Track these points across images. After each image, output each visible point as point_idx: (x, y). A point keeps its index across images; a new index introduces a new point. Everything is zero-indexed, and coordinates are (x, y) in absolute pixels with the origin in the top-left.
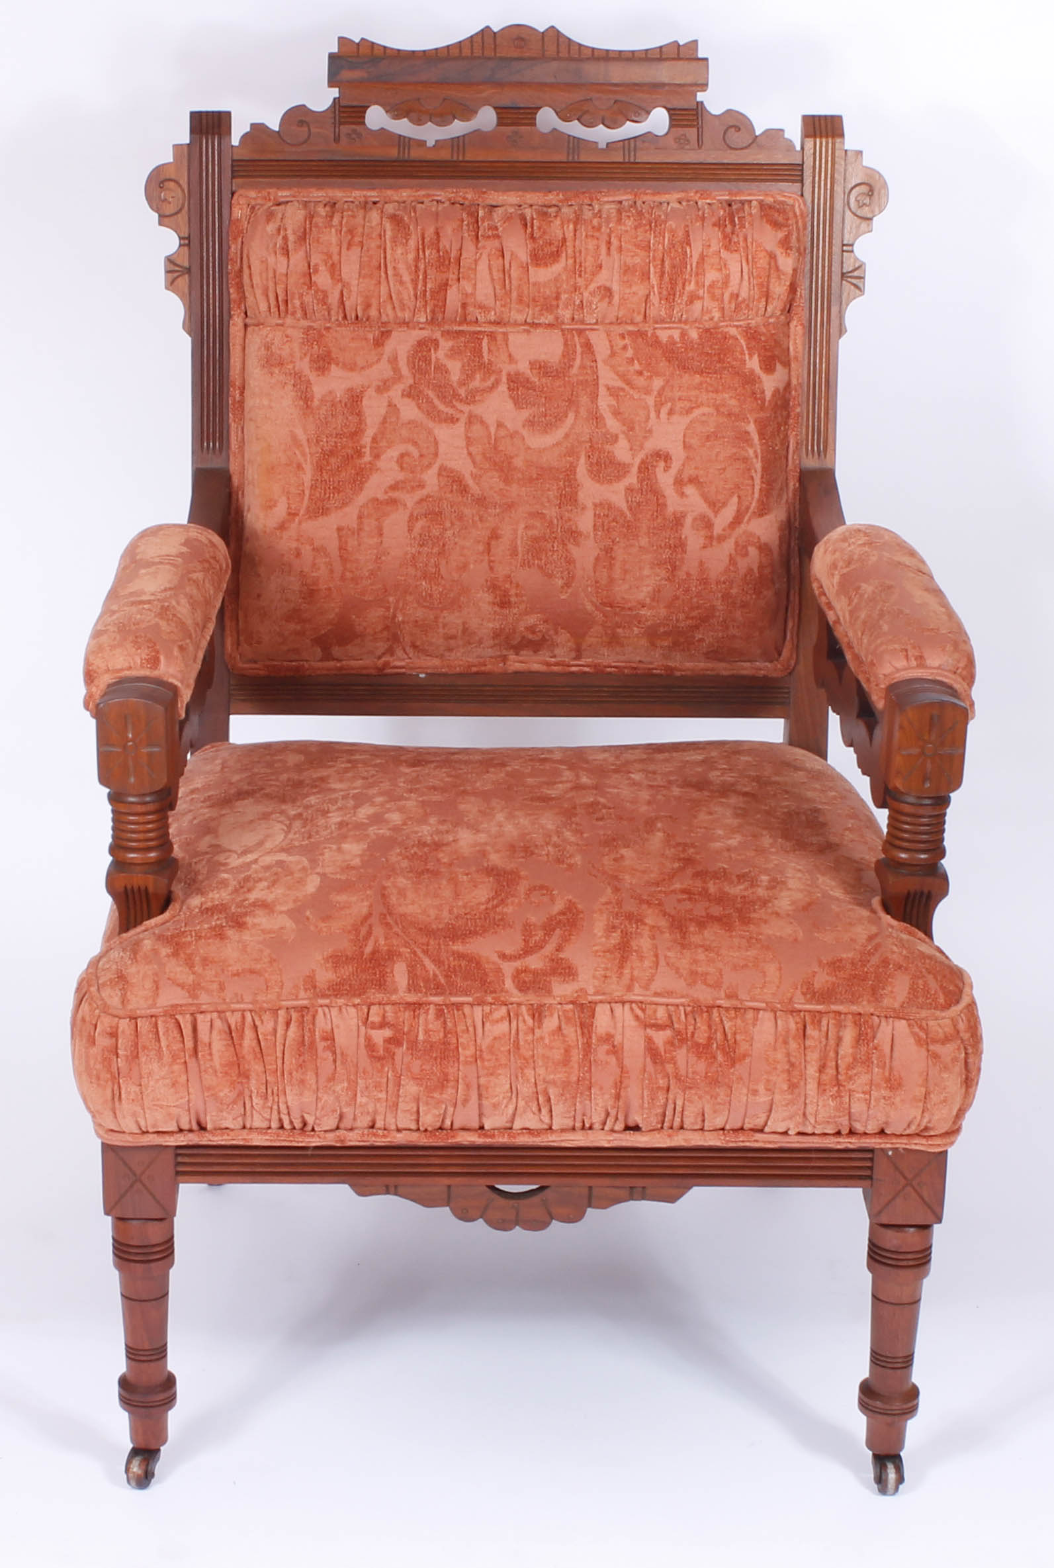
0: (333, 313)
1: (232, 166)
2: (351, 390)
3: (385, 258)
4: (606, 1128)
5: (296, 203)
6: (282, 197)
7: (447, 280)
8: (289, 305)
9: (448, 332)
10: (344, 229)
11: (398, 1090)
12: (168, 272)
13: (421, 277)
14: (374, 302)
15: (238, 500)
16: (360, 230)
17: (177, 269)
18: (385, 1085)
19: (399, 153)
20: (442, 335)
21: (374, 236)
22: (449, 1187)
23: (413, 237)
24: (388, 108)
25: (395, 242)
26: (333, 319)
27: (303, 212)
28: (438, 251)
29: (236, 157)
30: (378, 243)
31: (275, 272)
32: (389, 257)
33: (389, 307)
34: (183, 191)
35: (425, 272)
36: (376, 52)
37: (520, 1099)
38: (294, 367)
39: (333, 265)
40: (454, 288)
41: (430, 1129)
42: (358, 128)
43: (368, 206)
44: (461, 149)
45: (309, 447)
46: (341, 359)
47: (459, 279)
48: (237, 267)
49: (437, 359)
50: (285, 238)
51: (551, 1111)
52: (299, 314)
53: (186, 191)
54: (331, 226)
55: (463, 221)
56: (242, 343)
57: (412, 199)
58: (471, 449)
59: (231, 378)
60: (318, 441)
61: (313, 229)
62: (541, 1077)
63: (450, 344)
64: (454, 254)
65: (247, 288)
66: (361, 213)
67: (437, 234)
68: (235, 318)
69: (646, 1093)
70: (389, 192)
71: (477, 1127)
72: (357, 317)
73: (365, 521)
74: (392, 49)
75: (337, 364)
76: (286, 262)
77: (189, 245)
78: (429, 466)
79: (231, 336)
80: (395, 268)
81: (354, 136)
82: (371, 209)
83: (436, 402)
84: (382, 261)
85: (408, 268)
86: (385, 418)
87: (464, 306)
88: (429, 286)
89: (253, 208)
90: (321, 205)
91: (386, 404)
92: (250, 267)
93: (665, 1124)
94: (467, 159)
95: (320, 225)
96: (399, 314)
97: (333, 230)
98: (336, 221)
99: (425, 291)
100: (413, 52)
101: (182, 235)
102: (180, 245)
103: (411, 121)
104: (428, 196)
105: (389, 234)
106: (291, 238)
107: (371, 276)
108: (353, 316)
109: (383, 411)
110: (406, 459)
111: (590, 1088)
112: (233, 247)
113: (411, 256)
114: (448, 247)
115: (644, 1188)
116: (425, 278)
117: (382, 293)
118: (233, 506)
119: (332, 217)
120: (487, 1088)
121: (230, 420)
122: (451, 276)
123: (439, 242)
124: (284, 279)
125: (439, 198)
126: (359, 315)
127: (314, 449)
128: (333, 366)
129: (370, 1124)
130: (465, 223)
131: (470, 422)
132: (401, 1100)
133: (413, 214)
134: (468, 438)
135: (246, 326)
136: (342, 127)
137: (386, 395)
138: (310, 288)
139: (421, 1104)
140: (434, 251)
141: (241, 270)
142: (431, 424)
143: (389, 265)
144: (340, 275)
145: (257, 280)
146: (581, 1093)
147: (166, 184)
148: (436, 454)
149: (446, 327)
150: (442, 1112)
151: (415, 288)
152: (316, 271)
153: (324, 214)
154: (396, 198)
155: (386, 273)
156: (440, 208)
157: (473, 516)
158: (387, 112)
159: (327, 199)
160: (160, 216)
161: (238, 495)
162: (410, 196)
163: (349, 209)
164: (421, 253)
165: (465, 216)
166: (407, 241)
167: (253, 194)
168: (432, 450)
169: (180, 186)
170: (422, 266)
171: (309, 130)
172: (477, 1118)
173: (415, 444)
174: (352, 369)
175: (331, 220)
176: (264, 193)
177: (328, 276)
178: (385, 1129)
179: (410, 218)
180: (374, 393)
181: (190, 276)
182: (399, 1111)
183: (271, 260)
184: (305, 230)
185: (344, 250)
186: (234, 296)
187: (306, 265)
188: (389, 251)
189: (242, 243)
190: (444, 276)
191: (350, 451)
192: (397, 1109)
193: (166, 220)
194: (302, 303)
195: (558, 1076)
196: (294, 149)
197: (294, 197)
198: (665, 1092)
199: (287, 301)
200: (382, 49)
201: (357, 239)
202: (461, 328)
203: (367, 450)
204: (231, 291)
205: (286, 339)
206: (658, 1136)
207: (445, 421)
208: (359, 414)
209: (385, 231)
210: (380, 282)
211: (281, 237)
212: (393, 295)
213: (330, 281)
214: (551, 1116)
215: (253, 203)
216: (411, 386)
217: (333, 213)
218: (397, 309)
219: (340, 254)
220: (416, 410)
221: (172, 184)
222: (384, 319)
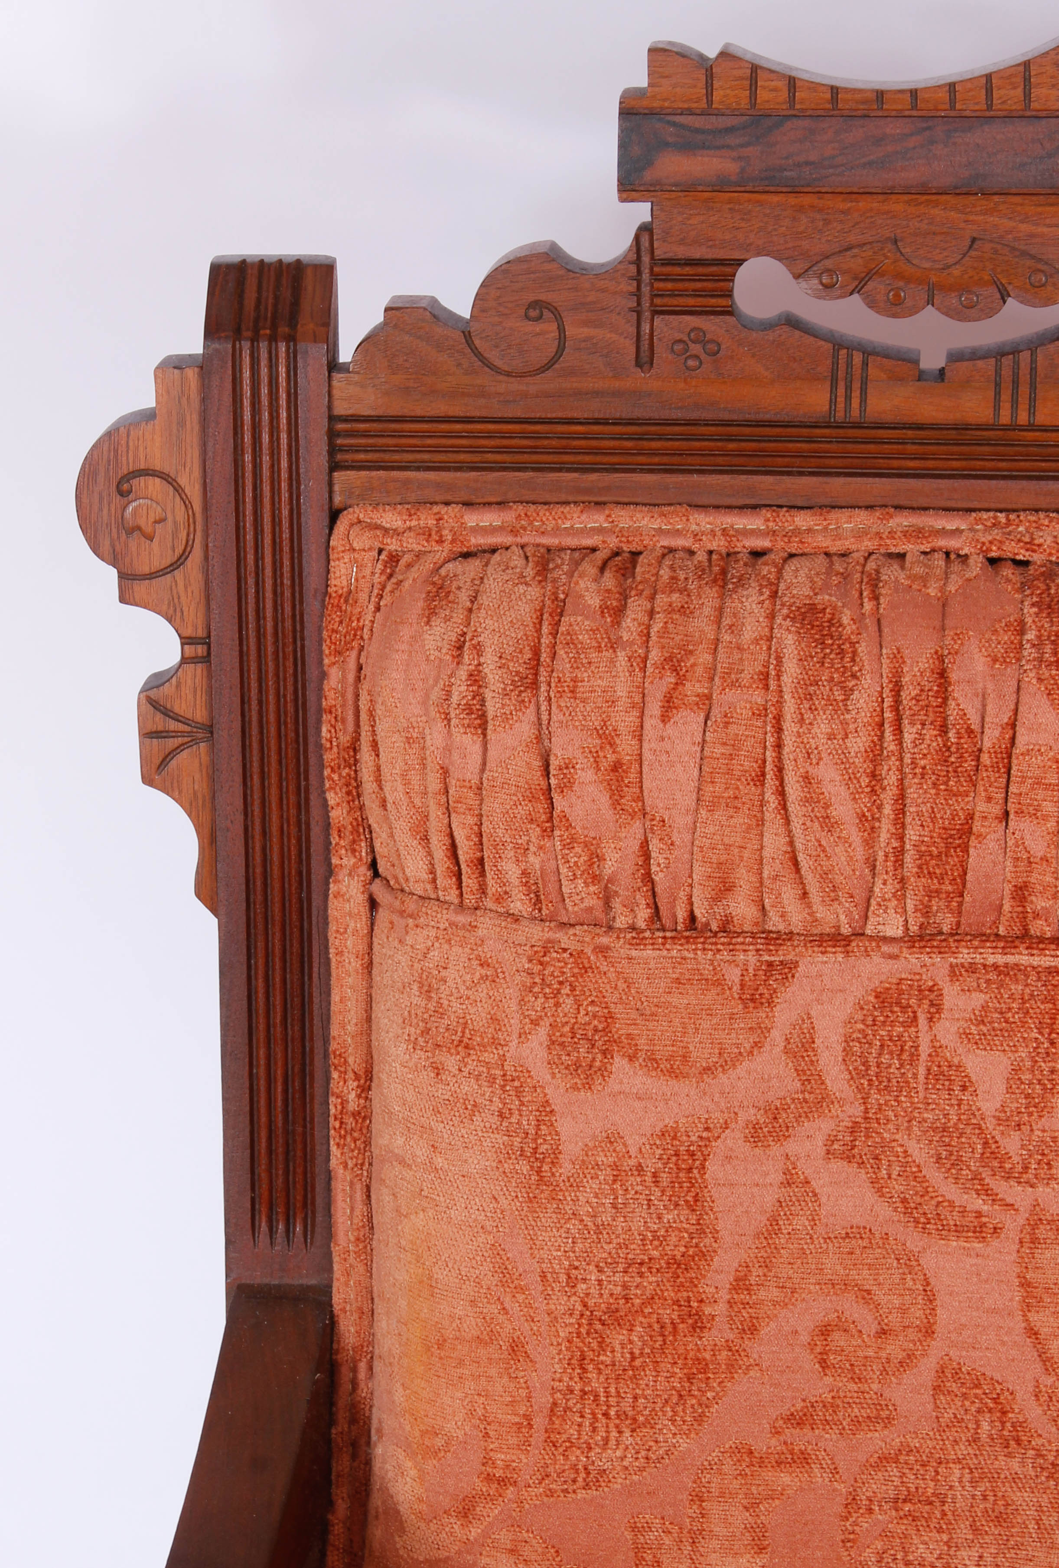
0: (617, 903)
1: (332, 434)
2: (670, 1134)
3: (779, 746)
5: (517, 560)
6: (476, 530)
7: (971, 816)
8: (489, 875)
9: (972, 968)
10: (655, 655)
12: (148, 735)
13: (887, 810)
14: (744, 879)
15: (355, 1383)
16: (704, 658)
17: (173, 725)
19: (833, 401)
20: (954, 973)
21: (745, 678)
23: (867, 681)
24: (801, 266)
25: (809, 697)
26: (621, 922)
27: (534, 592)
28: (943, 730)
29: (340, 409)
30: (760, 701)
31: (445, 772)
32: (789, 740)
33: (789, 894)
34: (187, 504)
35: (901, 796)
36: (763, 95)
38: (503, 1058)
39: (616, 767)
40: (992, 843)
42: (711, 325)
43: (734, 572)
44: (1024, 389)
45: (547, 1297)
46: (642, 1042)
47: (1007, 814)
48: (345, 739)
49: (936, 1049)
50: (476, 679)
52: (519, 904)
53: (197, 506)
54: (614, 645)
55: (1021, 630)
56: (362, 947)
57: (868, 544)
58: (1033, 1316)
59: (333, 1046)
60: (572, 1282)
61: (561, 652)
63: (978, 999)
64: (991, 738)
65: (369, 800)
66: (709, 598)
67: (942, 674)
68: (342, 875)
70: (803, 520)
72: (692, 918)
73: (713, 1508)
74: (814, 86)
75: (631, 1058)
76: (476, 748)
77: (206, 659)
78: (907, 1362)
79: (332, 927)
80: (807, 779)
81: (696, 349)
82: (741, 582)
83: (934, 1176)
84: (770, 755)
85: (850, 778)
86: (774, 1220)
87: (1021, 893)
88: (912, 834)
89: (394, 559)
90: (589, 568)
91: (776, 1177)
92: (375, 745)
94: (1041, 418)
95: (584, 638)
96: (821, 912)
97: (622, 655)
98: (630, 628)
99: (900, 852)
100: (880, 95)
101: (189, 632)
102: (184, 660)
103: (872, 304)
104: (918, 534)
105: (791, 670)
106: (493, 677)
107: (734, 803)
108: (681, 915)
109: (769, 1198)
110: (838, 1339)
112: (334, 675)
113: (858, 744)
114: (974, 721)
116: (900, 812)
117: (766, 853)
118: (342, 1401)
119: (619, 612)
121: (333, 1162)
122: (982, 807)
123: (945, 700)
124: (471, 798)
125: (952, 543)
126: (697, 913)
127: (560, 1303)
128: (619, 1063)
130: (1031, 635)
131: (1034, 1241)
133: (868, 606)
134: (1025, 1284)
135: (373, 904)
136: (658, 320)
137: (776, 1150)
138: (548, 832)
140: (930, 732)
141: (354, 747)
142: (914, 1241)
143: (789, 765)
144: (640, 798)
145: (394, 791)
147: (138, 483)
148: (929, 1331)
149: (965, 956)
151: (869, 842)
152: (567, 786)
153: (594, 601)
154: (825, 542)
155: (781, 792)
156: (952, 588)
157: (1040, 1509)
158: (797, 277)
159: (613, 542)
160: (122, 576)
161: (355, 1370)
162: (860, 535)
163: (673, 585)
164: (888, 735)
165: (1029, 611)
166: (848, 693)
167: (391, 519)
168: (917, 1314)
169: (178, 489)
170: (892, 779)
171: (561, 330)
173: (866, 1296)
174: (673, 1073)
175: (617, 623)
176: (426, 519)
177: (604, 800)
179: (858, 620)
180: (742, 1148)
181: (212, 749)
183: (436, 737)
184: (536, 653)
185: (651, 723)
186: (339, 814)
187: (537, 763)
188: (790, 727)
189: (360, 668)
190: (960, 806)
191: (668, 1314)
193: (140, 588)
194: (524, 873)
196: (515, 385)
197: (514, 532)
199: (481, 861)
200: (782, 84)
201: (693, 688)
202: (1010, 959)
203: (720, 1309)
204: (332, 798)
205: (480, 971)
207: (959, 1230)
208: (696, 1203)
209: (779, 659)
210: (761, 822)
211: (462, 673)
212: (801, 857)
213: (608, 813)
215: (393, 545)
216: (854, 1129)
217: (624, 597)
218: (815, 896)
219: (639, 735)
220: (870, 1196)
221: (155, 485)
222: (775, 923)
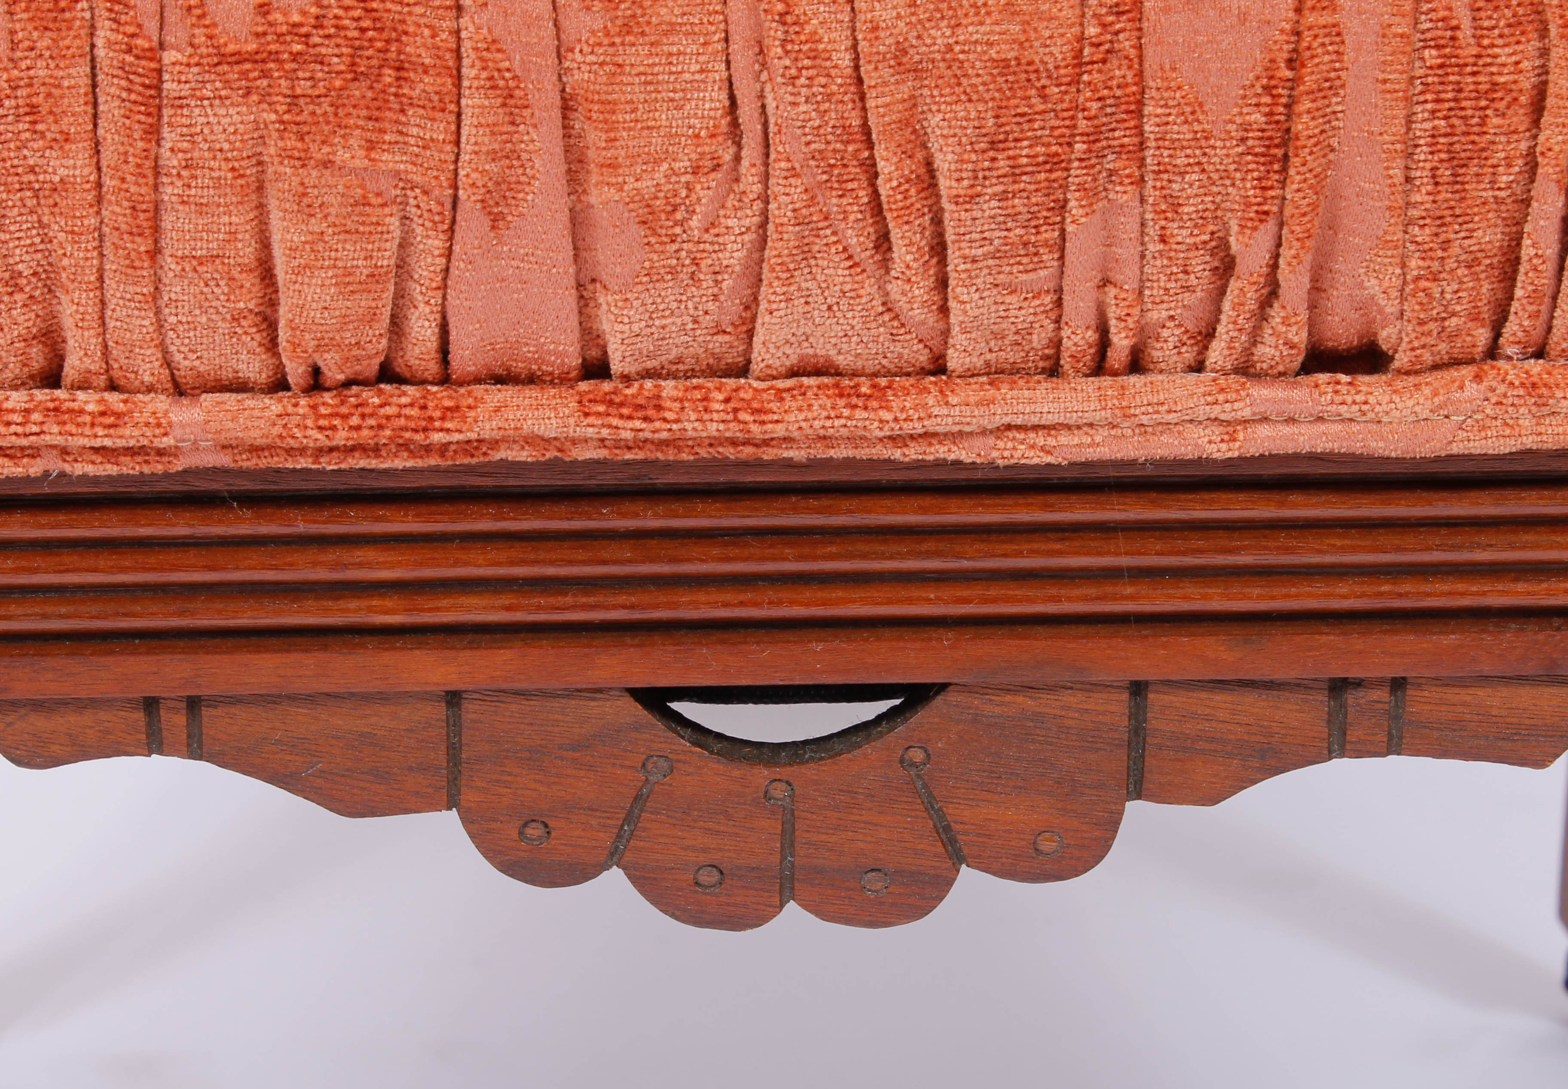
4: (1217, 354)
11: (153, 133)
18: (80, 107)
22: (453, 698)
37: (779, 167)
41: (334, 374)
51: (939, 249)
62: (886, 43)
69: (1422, 128)
71: (574, 361)
93: (1511, 328)
111: (1139, 114)
115: (1398, 684)
120: (611, 107)
129: (38, 357)
132: (169, 192)
139: (273, 204)
146: (1093, 137)
150: (387, 259)
172: (570, 299)
178: (113, 386)
182: (168, 261)
192: (155, 253)
195: (972, 32)
198: (1519, 118)
206: (1472, 390)
214: (942, 283)
